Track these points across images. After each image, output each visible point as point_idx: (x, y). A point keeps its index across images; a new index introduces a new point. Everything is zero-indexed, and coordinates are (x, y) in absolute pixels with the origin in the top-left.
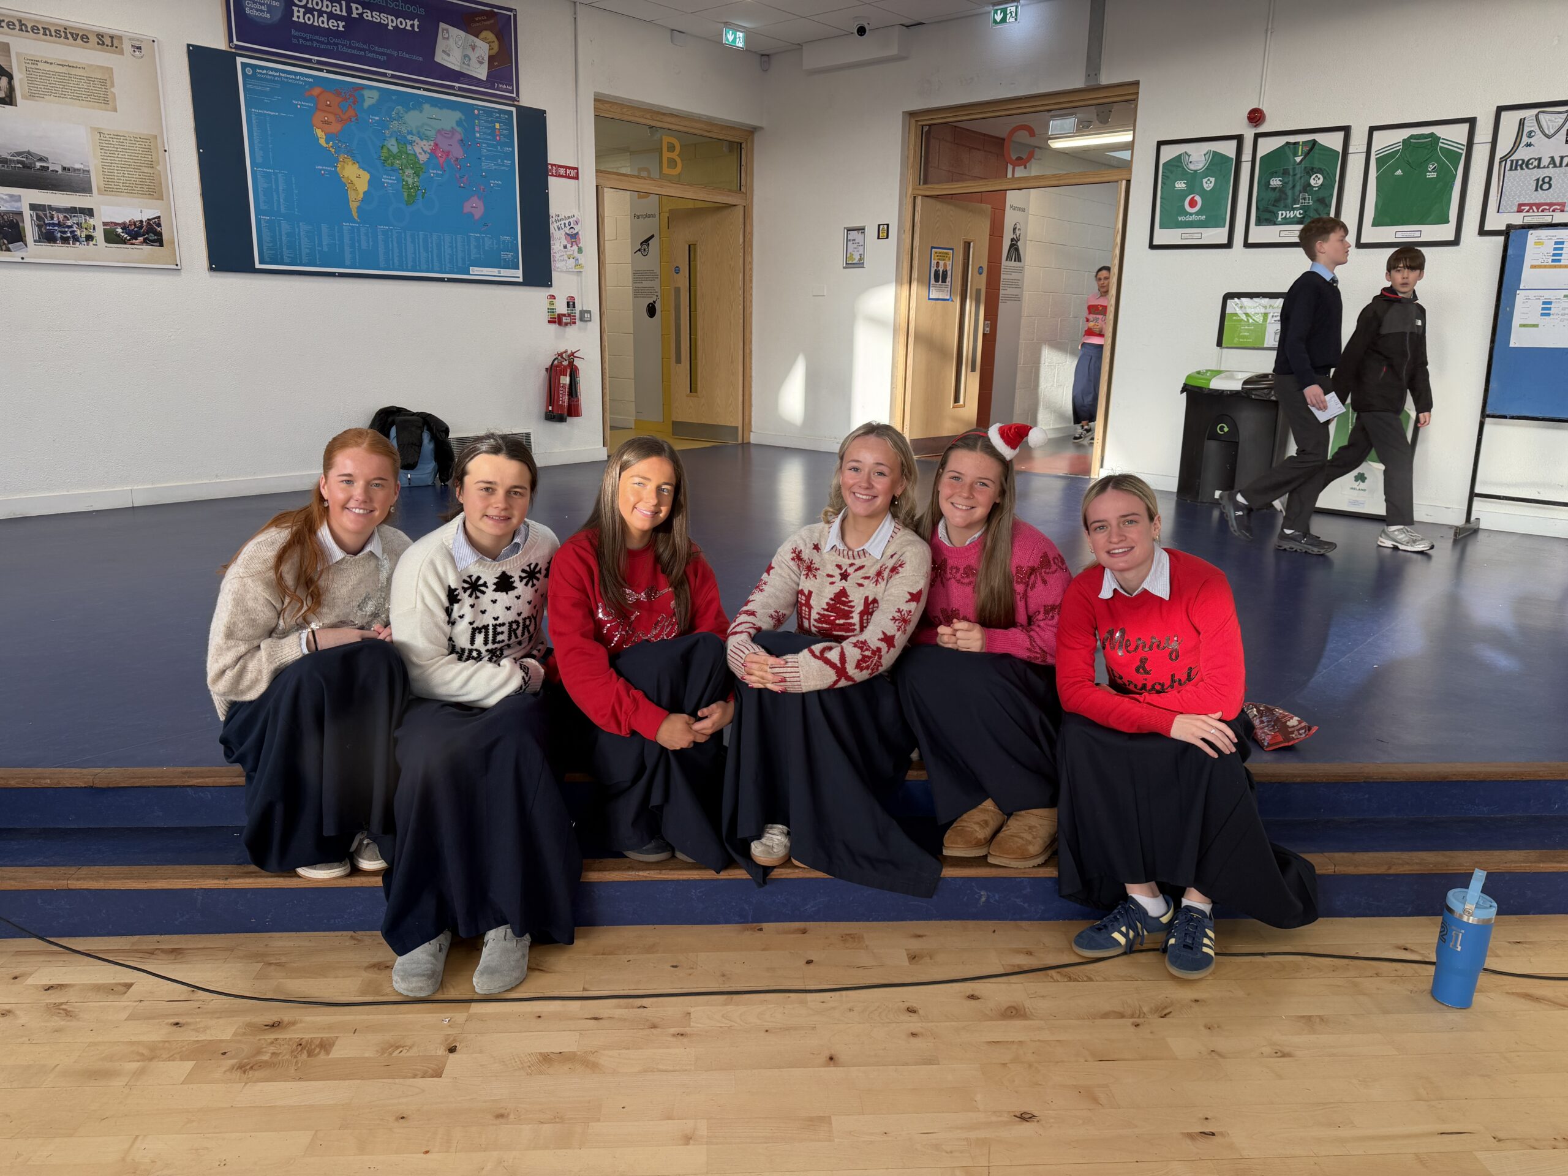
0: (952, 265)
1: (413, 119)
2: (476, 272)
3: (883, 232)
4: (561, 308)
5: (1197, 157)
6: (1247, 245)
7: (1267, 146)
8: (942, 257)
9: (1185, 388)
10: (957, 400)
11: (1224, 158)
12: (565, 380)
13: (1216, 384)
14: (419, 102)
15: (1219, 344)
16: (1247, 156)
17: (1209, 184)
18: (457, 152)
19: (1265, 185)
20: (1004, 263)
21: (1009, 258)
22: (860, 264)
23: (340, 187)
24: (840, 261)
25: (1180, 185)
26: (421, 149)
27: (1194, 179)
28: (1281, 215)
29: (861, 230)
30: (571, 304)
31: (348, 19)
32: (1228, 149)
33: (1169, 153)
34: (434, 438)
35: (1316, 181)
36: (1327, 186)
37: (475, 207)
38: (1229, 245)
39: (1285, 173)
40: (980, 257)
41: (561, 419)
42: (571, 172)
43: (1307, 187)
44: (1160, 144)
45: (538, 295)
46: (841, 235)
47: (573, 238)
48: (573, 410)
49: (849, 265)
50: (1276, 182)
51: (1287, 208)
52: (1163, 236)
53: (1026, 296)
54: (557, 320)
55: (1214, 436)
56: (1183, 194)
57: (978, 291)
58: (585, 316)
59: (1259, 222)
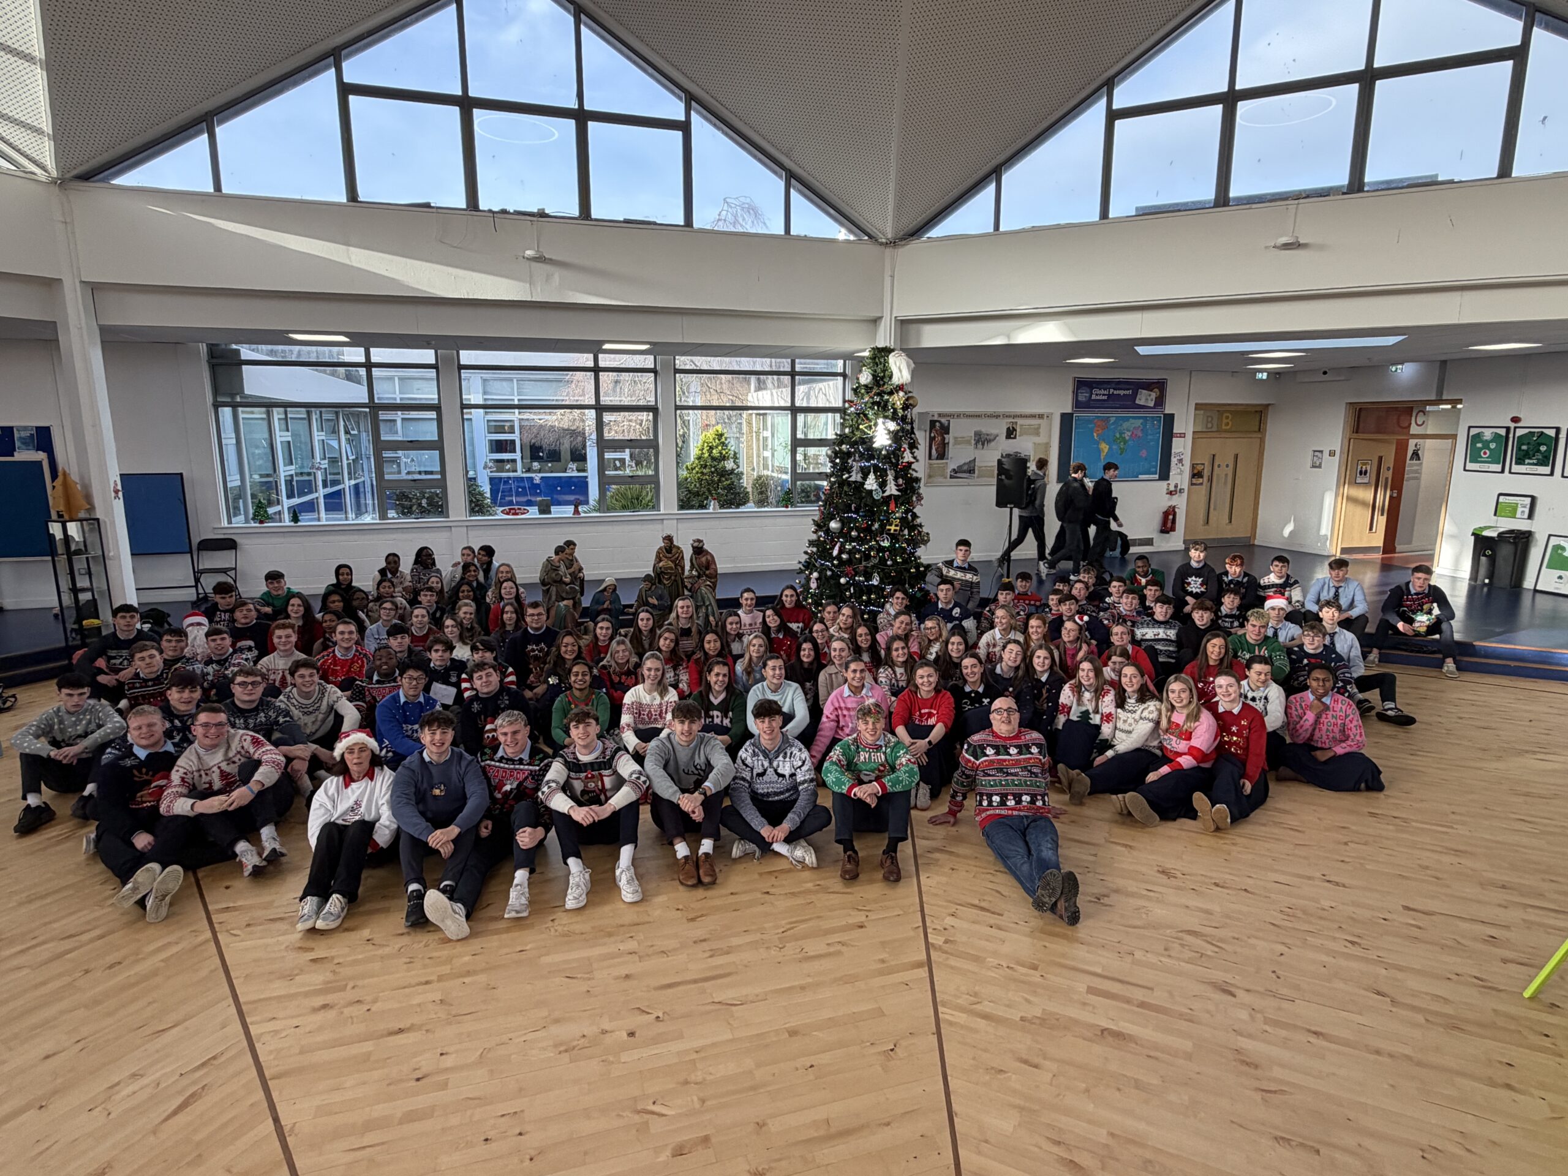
0: (1371, 468)
1: (1126, 425)
2: (1141, 477)
3: (1332, 454)
4: (1172, 488)
5: (1488, 434)
6: (1510, 472)
7: (1519, 432)
8: (1365, 464)
9: (1473, 534)
10: (1371, 529)
11: (1501, 436)
12: (1171, 517)
13: (1486, 533)
14: (1128, 419)
15: (1495, 514)
16: (1511, 435)
17: (1493, 446)
18: (1140, 434)
19: (1519, 449)
20: (1408, 461)
21: (1412, 459)
22: (1320, 466)
23: (1099, 451)
24: (1309, 464)
25: (1479, 445)
26: (1127, 435)
27: (1486, 444)
28: (1527, 461)
29: (1321, 452)
30: (1176, 486)
31: (1109, 395)
32: (1503, 432)
33: (1473, 432)
34: (1122, 540)
35: (1543, 448)
36: (1548, 451)
37: (1144, 453)
38: (1503, 471)
39: (1528, 444)
40: (1389, 461)
41: (1168, 532)
42: (1182, 435)
43: (1539, 451)
44: (1470, 427)
45: (1164, 484)
46: (1311, 453)
47: (1180, 461)
48: (1173, 529)
49: (1313, 467)
50: (1524, 447)
51: (1530, 458)
52: (1470, 466)
53: (1424, 477)
54: (1171, 493)
55: (1485, 555)
56: (1480, 449)
57: (1387, 479)
58: (1182, 490)
59: (1517, 463)
